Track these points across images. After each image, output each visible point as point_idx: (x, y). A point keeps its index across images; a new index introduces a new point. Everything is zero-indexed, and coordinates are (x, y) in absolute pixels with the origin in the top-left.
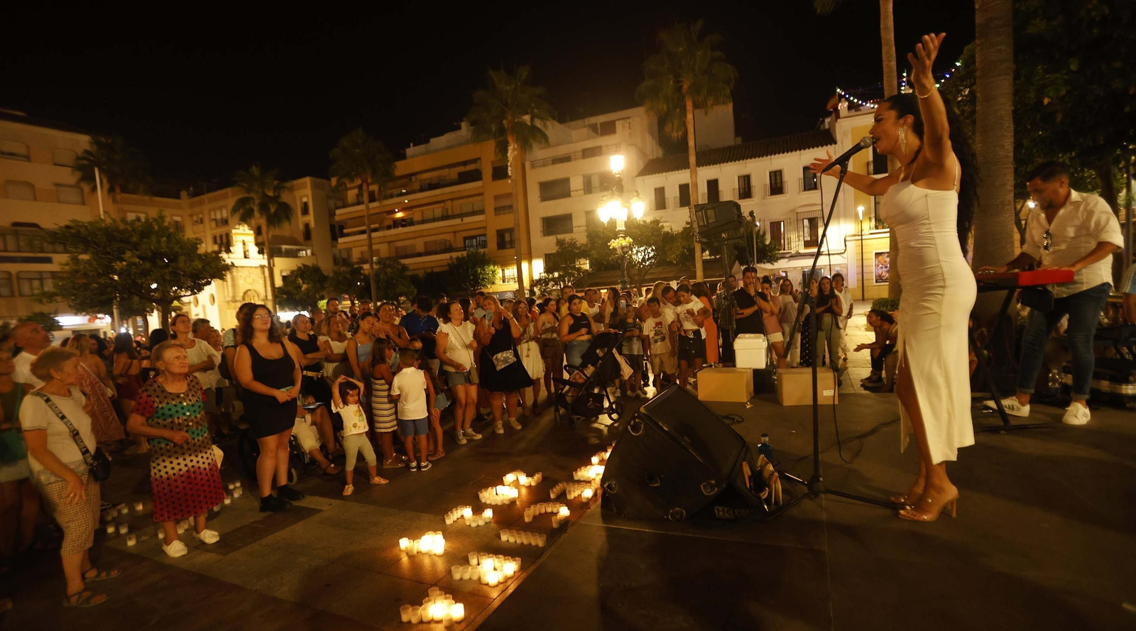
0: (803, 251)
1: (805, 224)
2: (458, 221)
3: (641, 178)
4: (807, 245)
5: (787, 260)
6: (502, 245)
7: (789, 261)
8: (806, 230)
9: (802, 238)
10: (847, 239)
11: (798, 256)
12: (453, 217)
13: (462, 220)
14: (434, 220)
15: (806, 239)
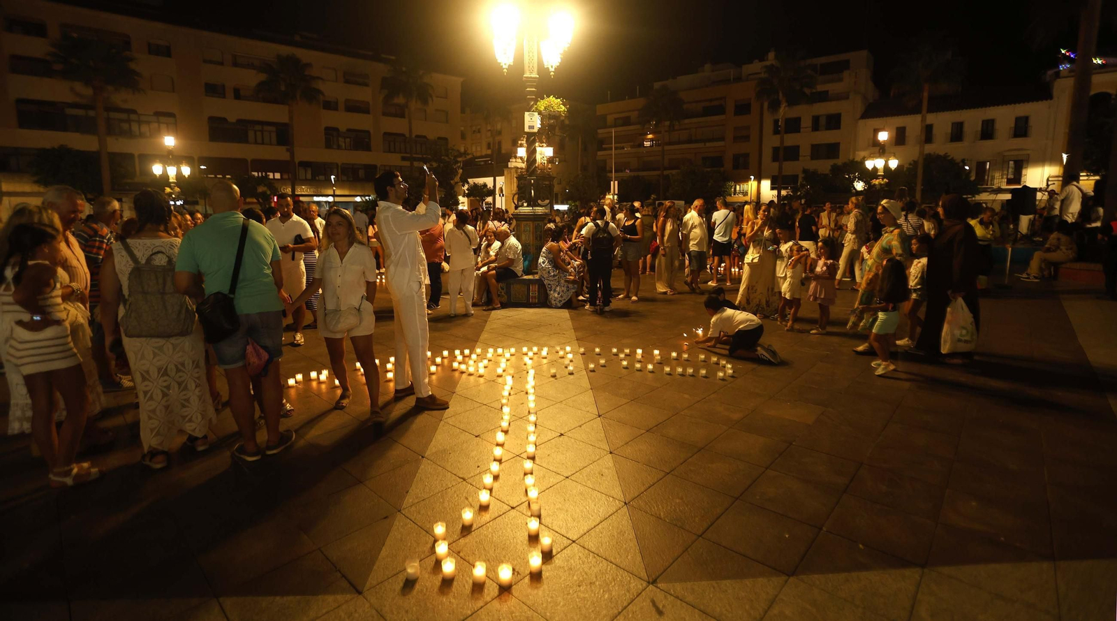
0: (1004, 186)
1: (1010, 165)
2: (701, 145)
3: (864, 120)
4: (1009, 182)
5: (988, 194)
6: (736, 166)
7: (990, 194)
8: (1010, 170)
9: (1005, 177)
10: (1050, 179)
11: (1000, 191)
12: (696, 141)
13: (705, 145)
14: (679, 143)
15: (1009, 177)
